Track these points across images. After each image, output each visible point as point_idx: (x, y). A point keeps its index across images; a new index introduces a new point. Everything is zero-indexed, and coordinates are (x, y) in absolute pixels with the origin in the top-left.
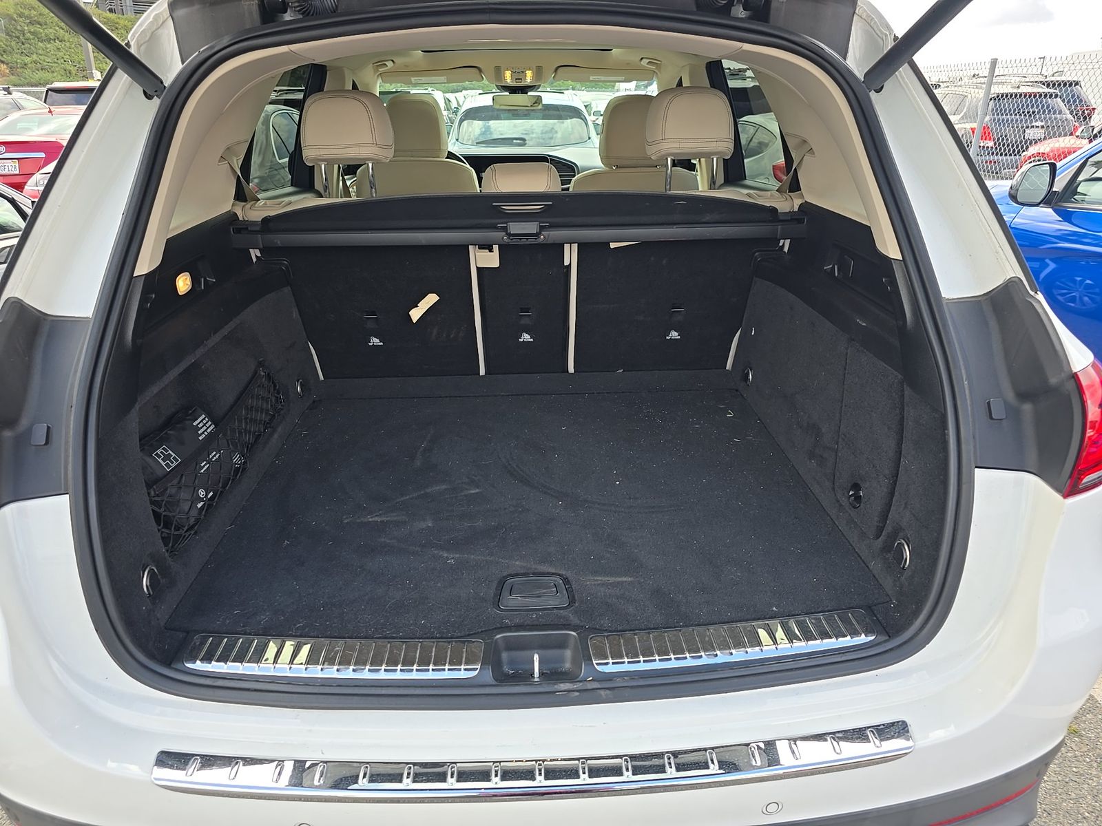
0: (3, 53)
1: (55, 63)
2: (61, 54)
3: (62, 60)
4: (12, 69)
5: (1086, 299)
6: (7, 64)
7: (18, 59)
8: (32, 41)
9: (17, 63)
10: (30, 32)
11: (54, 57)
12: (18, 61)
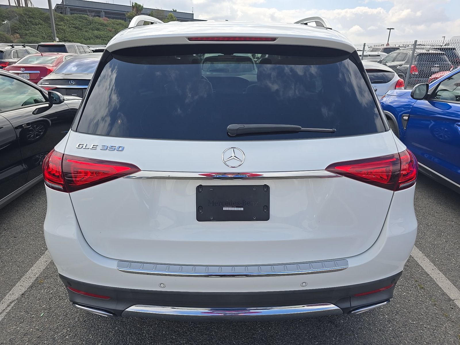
0: (17, 29)
1: (38, 33)
2: (41, 30)
3: (41, 33)
4: (21, 36)
5: (446, 136)
6: (19, 34)
7: (23, 32)
8: (30, 25)
9: (23, 33)
10: (29, 21)
11: (38, 31)
12: (24, 33)
